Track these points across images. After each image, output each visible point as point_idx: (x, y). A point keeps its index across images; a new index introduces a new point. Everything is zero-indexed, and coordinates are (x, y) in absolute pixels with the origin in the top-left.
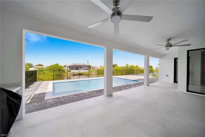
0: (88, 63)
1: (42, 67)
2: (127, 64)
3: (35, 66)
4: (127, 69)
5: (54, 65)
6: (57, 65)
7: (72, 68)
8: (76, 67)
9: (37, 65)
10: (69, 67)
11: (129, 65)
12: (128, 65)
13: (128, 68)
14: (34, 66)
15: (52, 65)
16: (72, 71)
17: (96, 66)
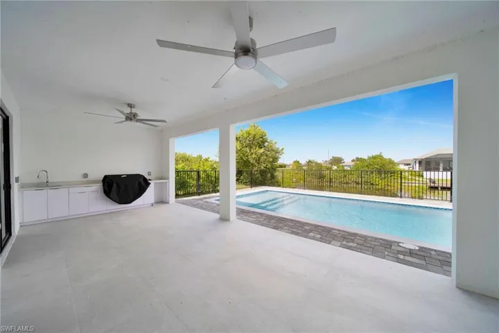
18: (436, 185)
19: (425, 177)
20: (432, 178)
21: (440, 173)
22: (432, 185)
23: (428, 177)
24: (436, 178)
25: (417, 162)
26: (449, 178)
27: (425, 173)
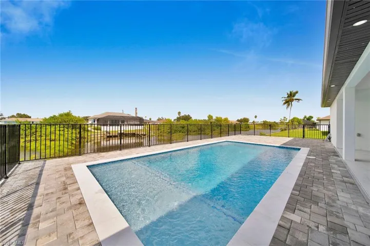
0: (136, 113)
1: (28, 120)
2: (210, 115)
3: (8, 118)
4: (209, 123)
5: (61, 115)
6: (68, 114)
7: (103, 121)
8: (112, 121)
9: (13, 116)
10: (98, 120)
11: (214, 118)
12: (212, 117)
13: (211, 123)
14: (4, 118)
15: (57, 115)
16: (104, 128)
17: (150, 119)
18: (111, 135)
19: (102, 130)
20: (108, 130)
21: (108, 127)
22: (108, 135)
23: (105, 130)
24: (111, 130)
25: (96, 120)
26: (119, 129)
27: (102, 127)
